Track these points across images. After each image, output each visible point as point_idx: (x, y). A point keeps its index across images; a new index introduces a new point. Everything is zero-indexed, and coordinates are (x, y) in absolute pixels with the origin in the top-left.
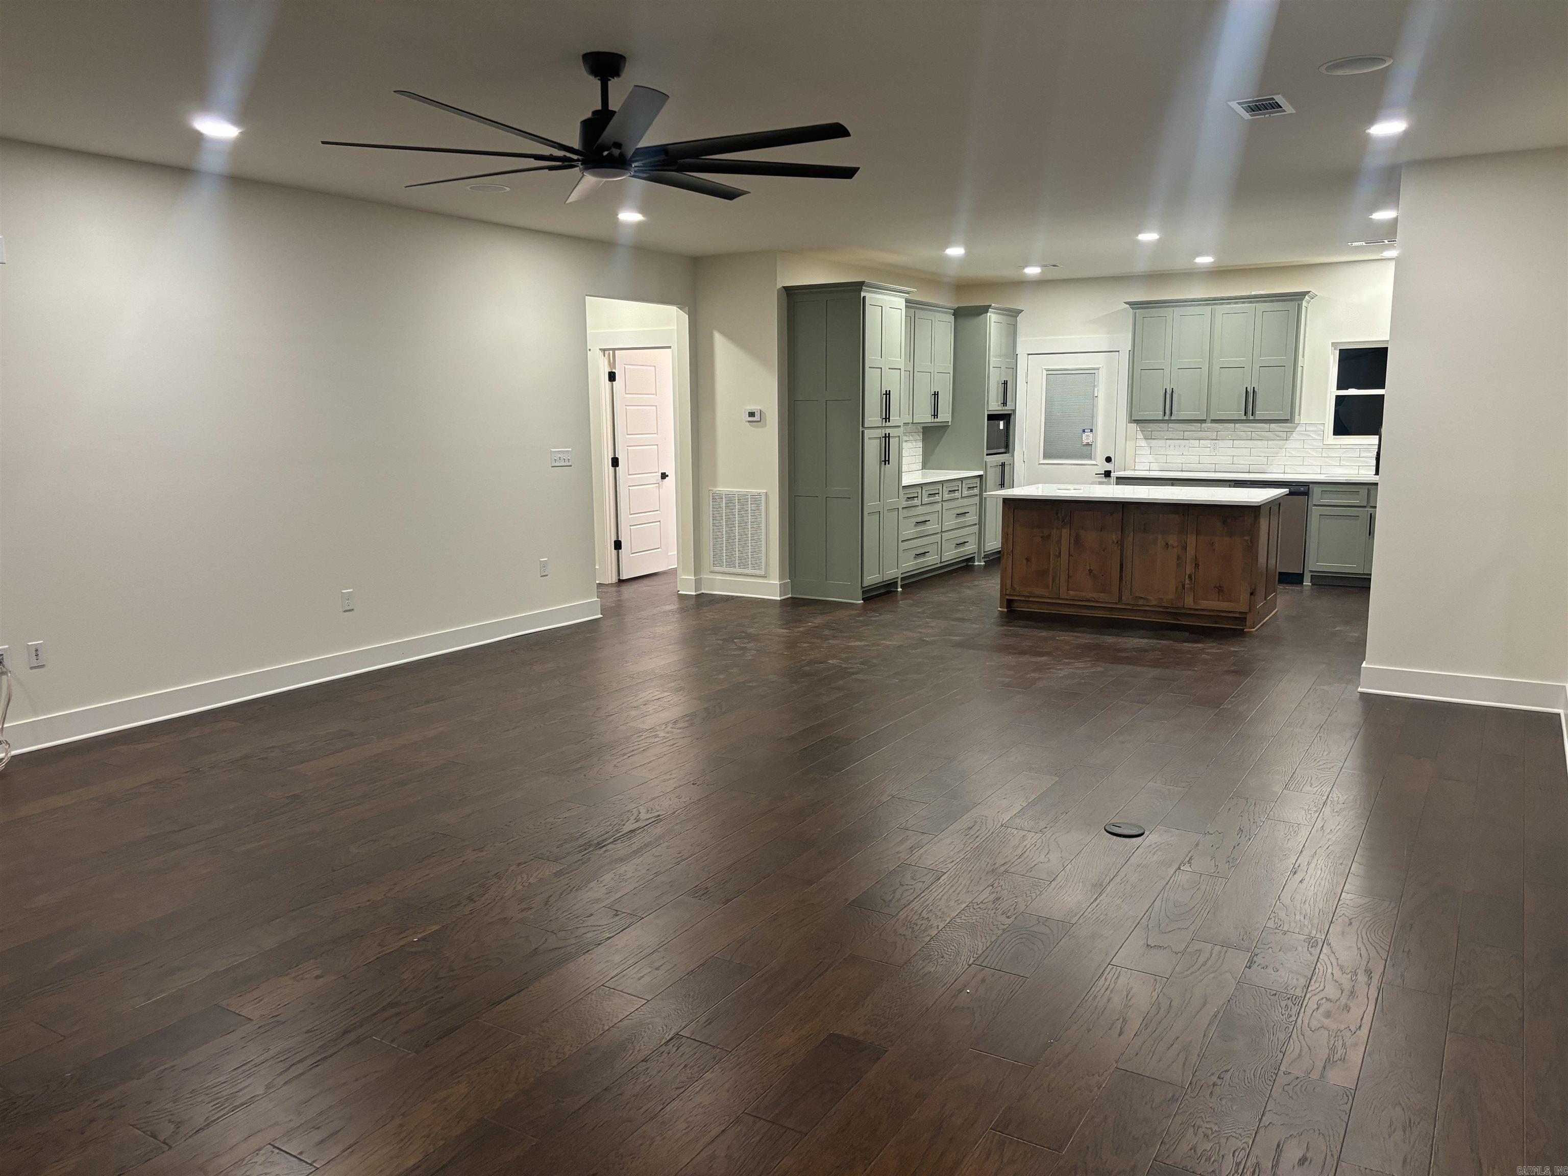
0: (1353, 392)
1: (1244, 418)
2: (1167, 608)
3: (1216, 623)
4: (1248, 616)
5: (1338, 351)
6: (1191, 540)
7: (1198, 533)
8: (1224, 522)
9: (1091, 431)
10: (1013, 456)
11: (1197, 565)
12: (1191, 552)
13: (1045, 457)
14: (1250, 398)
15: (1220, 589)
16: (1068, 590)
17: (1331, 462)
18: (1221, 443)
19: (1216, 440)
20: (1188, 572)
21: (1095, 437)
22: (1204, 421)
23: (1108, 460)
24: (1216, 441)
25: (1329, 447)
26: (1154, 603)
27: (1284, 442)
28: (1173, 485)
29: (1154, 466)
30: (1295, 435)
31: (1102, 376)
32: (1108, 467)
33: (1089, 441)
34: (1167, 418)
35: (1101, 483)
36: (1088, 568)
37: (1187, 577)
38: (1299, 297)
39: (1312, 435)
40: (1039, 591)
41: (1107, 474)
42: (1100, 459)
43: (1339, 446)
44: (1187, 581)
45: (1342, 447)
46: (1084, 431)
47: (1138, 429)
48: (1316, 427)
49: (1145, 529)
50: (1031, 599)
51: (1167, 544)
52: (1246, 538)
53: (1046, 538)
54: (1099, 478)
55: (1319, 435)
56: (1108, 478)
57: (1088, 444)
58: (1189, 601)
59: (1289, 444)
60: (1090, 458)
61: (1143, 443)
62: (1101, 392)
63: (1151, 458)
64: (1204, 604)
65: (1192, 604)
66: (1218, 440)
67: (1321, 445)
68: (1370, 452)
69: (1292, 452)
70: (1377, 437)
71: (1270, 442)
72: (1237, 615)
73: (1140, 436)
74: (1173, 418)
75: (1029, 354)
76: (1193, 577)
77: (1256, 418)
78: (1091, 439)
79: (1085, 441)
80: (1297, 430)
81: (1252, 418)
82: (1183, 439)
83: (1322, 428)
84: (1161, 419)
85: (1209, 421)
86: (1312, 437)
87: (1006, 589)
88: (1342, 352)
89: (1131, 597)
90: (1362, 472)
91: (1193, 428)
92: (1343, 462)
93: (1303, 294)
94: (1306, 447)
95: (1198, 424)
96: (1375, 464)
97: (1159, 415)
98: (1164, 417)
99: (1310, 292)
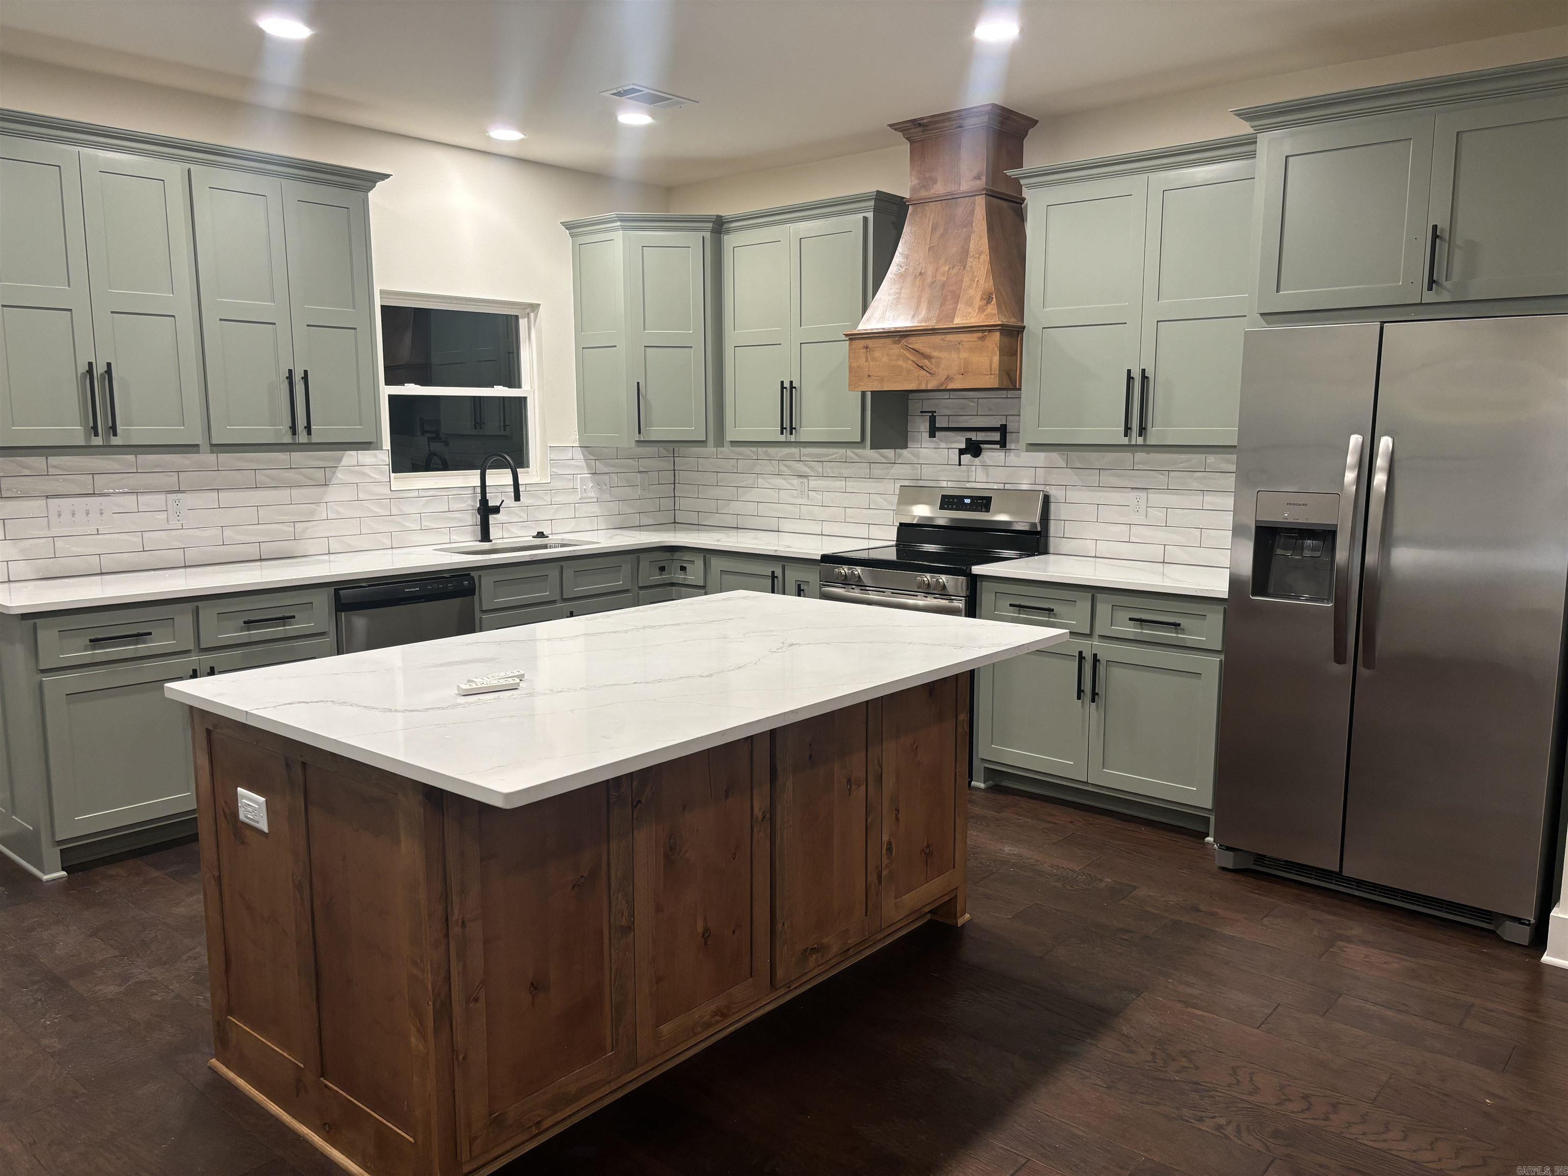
0: (414, 390)
1: (288, 439)
4: (960, 893)
5: (384, 311)
6: (892, 755)
11: (898, 814)
14: (299, 396)
15: (928, 851)
16: (655, 1025)
17: (408, 524)
18: (188, 499)
19: (179, 491)
22: (193, 448)
24: (180, 495)
25: (398, 496)
27: (323, 489)
30: (340, 475)
34: (98, 441)
36: (700, 927)
37: (883, 850)
39: (371, 474)
43: (416, 494)
45: (422, 493)
49: (811, 757)
55: (380, 471)
58: (887, 909)
59: (333, 494)
63: (9, 551)
66: (183, 492)
69: (340, 509)
71: (295, 491)
72: (946, 899)
76: (893, 846)
77: (313, 441)
80: (344, 462)
81: (304, 439)
82: (93, 494)
83: (377, 457)
84: (83, 444)
85: (205, 447)
86: (368, 477)
88: (386, 309)
90: (454, 538)
91: (116, 466)
92: (426, 524)
93: (373, 178)
94: (361, 496)
95: (131, 458)
96: (479, 523)
97: (76, 433)
98: (88, 438)
99: (388, 176)
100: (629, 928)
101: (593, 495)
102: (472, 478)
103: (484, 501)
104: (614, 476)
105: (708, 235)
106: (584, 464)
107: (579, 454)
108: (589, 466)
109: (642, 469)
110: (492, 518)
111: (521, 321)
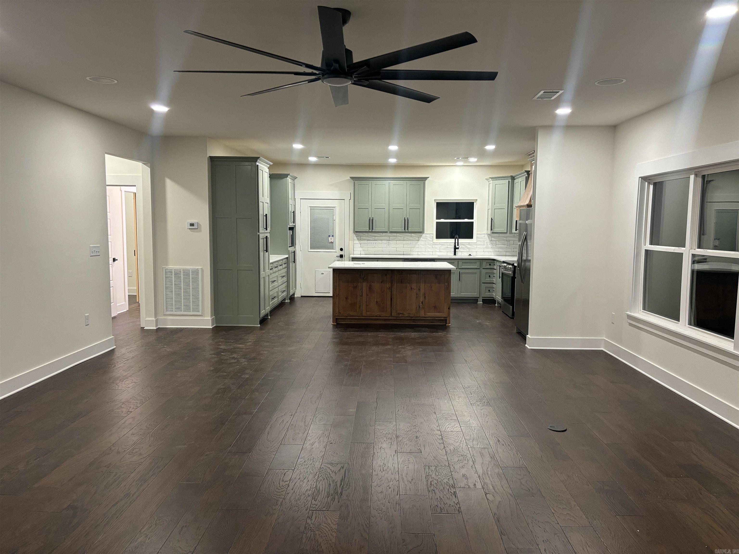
0: (442, 220)
1: (404, 231)
2: (412, 317)
3: (432, 323)
4: (448, 319)
5: (436, 203)
6: (422, 286)
7: (425, 283)
8: (436, 278)
9: (333, 236)
10: (295, 248)
11: (425, 297)
12: (422, 291)
13: (311, 248)
14: (406, 223)
15: (435, 307)
16: (366, 312)
17: (436, 250)
18: (391, 242)
19: (389, 240)
20: (421, 301)
21: (335, 239)
22: (386, 232)
23: (341, 249)
25: (435, 244)
26: (407, 315)
27: (418, 241)
28: (378, 261)
29: (363, 252)
30: (422, 239)
31: (337, 210)
32: (342, 253)
33: (332, 241)
34: (370, 231)
35: (338, 260)
36: (376, 301)
37: (421, 302)
38: (424, 179)
39: (429, 239)
40: (351, 313)
41: (341, 256)
42: (338, 250)
43: (439, 243)
44: (421, 305)
45: (441, 243)
46: (329, 236)
47: (355, 236)
48: (430, 235)
49: (401, 281)
50: (348, 317)
51: (411, 288)
52: (446, 284)
53: (355, 288)
54: (337, 258)
55: (431, 238)
56: (341, 258)
57: (332, 243)
58: (422, 314)
59: (420, 242)
60: (333, 249)
61: (357, 242)
62: (337, 218)
63: (361, 249)
64: (429, 314)
65: (424, 315)
67: (432, 242)
68: (451, 245)
69: (421, 246)
70: (454, 239)
71: (412, 242)
72: (443, 319)
73: (355, 238)
74: (373, 231)
75: (301, 199)
76: (424, 302)
77: (409, 231)
78: (333, 240)
79: (330, 241)
80: (423, 236)
81: (407, 231)
82: (375, 240)
83: (432, 236)
84: (368, 231)
85: (389, 232)
86: (428, 239)
87: (336, 313)
88: (437, 203)
89: (396, 313)
90: (448, 254)
91: (379, 235)
92: (441, 250)
93: (426, 178)
94: (426, 243)
95: (382, 234)
96: (454, 251)
97: (367, 229)
98: (369, 230)
99: (429, 177)
100: (362, 296)
101: (490, 246)
102: (453, 241)
103: (455, 246)
104: (498, 242)
105: (510, 180)
106: (488, 238)
107: (486, 236)
108: (489, 239)
109: (507, 240)
110: (457, 250)
111: (474, 203)
